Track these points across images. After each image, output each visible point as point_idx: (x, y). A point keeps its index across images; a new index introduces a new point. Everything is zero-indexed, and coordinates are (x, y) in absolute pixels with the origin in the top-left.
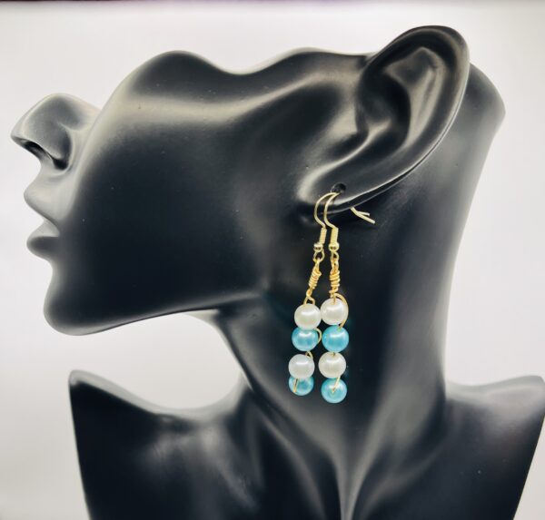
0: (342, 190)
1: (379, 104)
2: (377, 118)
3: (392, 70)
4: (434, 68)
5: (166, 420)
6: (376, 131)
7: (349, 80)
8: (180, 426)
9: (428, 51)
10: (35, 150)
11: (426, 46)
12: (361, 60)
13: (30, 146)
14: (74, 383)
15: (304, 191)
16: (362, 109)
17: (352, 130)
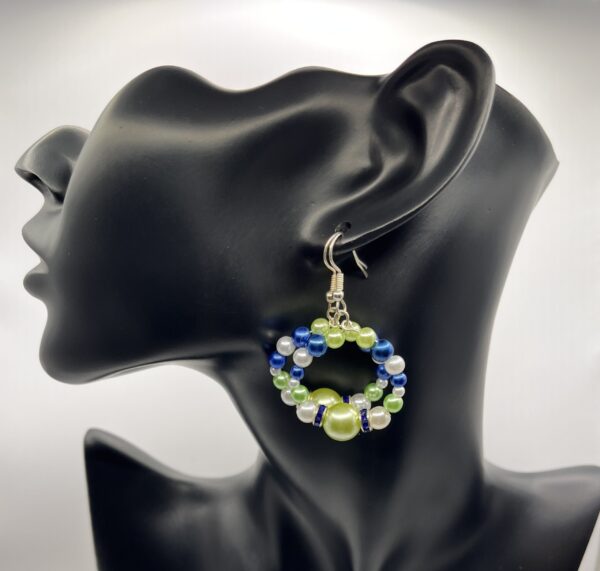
0: (347, 229)
1: (396, 133)
2: (394, 150)
3: (407, 93)
4: (455, 88)
5: (184, 488)
6: (391, 164)
7: (360, 109)
8: (198, 494)
9: (449, 70)
11: (446, 64)
13: (32, 179)
14: (90, 442)
15: (307, 231)
16: (376, 139)
17: (365, 163)
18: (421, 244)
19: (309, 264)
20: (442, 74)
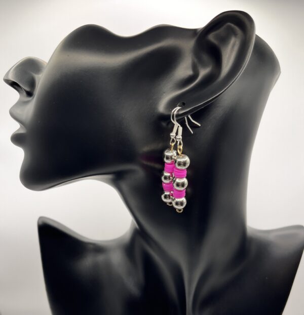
0: (183, 105)
1: (205, 57)
2: (204, 66)
3: (211, 37)
4: (235, 34)
5: (91, 246)
6: (203, 72)
7: (188, 46)
8: (98, 249)
9: (232, 25)
10: (16, 87)
11: (231, 23)
12: (194, 32)
14: (41, 223)
15: (162, 108)
16: (196, 60)
17: (190, 72)
18: (218, 113)
20: (229, 27)
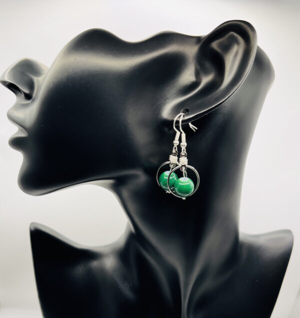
0: (187, 111)
1: (208, 65)
3: (215, 45)
4: (238, 43)
11: (234, 31)
12: (198, 39)
16: (199, 67)
17: (193, 79)
19: (166, 129)
